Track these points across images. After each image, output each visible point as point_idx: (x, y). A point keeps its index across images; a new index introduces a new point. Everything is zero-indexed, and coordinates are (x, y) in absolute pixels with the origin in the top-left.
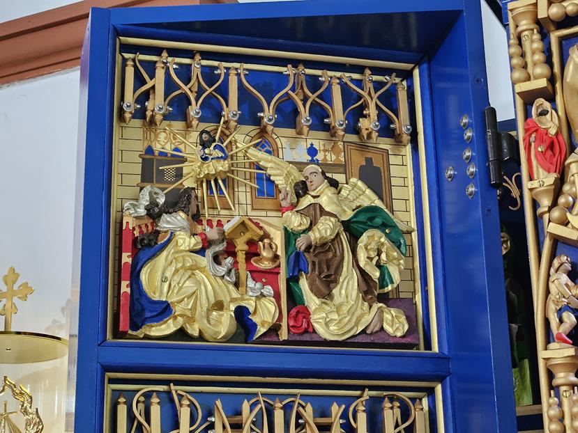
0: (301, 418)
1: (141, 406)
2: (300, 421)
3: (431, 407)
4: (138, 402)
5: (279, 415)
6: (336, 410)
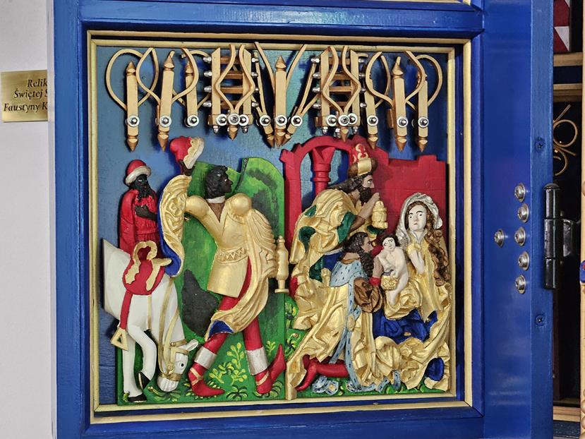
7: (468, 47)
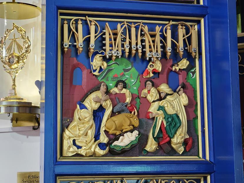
0: (143, 32)
1: (74, 25)
2: (143, 33)
3: (199, 29)
4: (72, 23)
5: (133, 30)
6: (158, 28)
7: (209, 178)
